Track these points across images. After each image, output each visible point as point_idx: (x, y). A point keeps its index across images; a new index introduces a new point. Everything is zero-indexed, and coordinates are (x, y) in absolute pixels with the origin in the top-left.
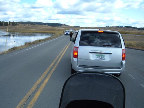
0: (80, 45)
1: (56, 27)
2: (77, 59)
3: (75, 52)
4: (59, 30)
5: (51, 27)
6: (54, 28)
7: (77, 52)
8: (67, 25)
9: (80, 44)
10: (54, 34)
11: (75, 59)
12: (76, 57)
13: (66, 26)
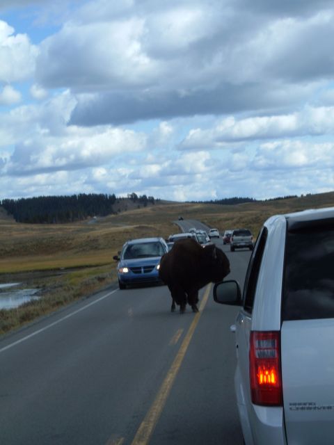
0: (288, 314)
1: (71, 227)
2: (279, 411)
3: (257, 364)
4: (93, 245)
5: (32, 231)
6: (56, 230)
7: (275, 364)
8: (152, 200)
9: (291, 311)
10: (50, 282)
11: (268, 416)
12: (271, 396)
13: (148, 209)
